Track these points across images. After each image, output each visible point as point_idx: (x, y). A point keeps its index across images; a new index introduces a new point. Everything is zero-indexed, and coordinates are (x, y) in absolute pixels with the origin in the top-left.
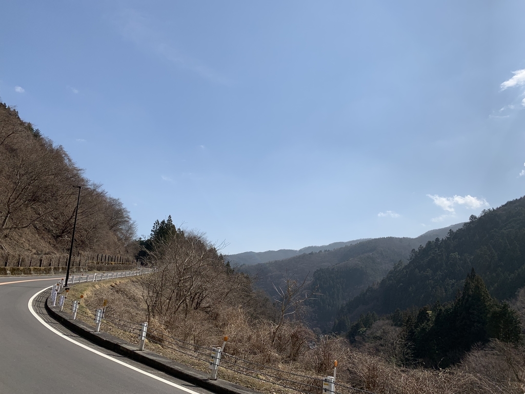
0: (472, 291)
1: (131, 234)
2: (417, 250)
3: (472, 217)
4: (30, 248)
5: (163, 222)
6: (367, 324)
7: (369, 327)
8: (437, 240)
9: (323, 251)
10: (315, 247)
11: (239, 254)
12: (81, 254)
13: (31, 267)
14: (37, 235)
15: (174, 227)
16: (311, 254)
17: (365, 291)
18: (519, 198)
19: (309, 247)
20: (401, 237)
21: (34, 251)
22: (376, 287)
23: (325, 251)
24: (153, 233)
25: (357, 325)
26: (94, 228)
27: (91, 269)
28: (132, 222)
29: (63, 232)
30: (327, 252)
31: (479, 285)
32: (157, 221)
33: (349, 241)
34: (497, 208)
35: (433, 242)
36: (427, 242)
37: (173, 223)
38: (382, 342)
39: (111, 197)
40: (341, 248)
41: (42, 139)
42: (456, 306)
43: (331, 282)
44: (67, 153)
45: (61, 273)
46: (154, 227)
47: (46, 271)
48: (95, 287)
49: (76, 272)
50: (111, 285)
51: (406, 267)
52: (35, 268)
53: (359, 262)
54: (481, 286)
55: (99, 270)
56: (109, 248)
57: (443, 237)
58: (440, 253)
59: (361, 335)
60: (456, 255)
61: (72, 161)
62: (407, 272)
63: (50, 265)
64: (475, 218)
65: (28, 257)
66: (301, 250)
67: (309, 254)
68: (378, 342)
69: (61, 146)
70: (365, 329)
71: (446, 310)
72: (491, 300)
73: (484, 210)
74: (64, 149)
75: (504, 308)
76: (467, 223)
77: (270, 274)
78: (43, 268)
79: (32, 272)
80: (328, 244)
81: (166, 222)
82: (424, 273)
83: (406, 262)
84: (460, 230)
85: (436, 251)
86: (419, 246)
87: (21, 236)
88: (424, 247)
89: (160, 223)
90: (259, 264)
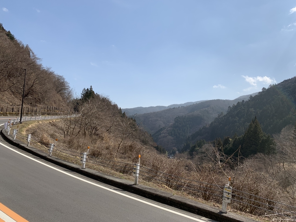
0: (253, 129)
1: (70, 96)
2: (231, 106)
3: (264, 89)
4: (9, 102)
5: (88, 89)
6: (200, 146)
7: (201, 147)
8: (243, 101)
9: (180, 107)
10: (177, 105)
11: (134, 108)
12: (37, 106)
13: (7, 112)
14: (13, 95)
15: (93, 92)
16: (174, 108)
17: (201, 129)
18: (291, 78)
19: (173, 105)
20: (224, 99)
21: (11, 104)
22: (208, 126)
23: (182, 107)
24: (82, 95)
25: (194, 146)
26: (45, 92)
27: (43, 114)
28: (70, 89)
29: (28, 94)
30: (182, 108)
31: (257, 125)
32: (85, 88)
33: (195, 101)
34: (278, 84)
35: (241, 102)
36: (237, 102)
37: (93, 90)
38: (205, 155)
39: (58, 75)
40: (190, 105)
41: (16, 40)
42: (244, 136)
43: (184, 124)
44: (31, 49)
45: (25, 115)
46: (83, 92)
47: (16, 114)
48: (39, 123)
49: (34, 115)
50: (50, 122)
51: (224, 116)
52: (10, 113)
53: (200, 113)
54: (258, 126)
55: (48, 115)
56: (55, 103)
57: (247, 99)
58: (244, 109)
59: (196, 151)
60: (252, 110)
61: (34, 54)
62: (225, 118)
63: (18, 111)
64: (265, 89)
65: (5, 106)
66: (168, 107)
67: (173, 108)
68: (203, 155)
69: (27, 45)
70: (198, 148)
71: (239, 139)
72: (262, 133)
73: (271, 85)
74: (29, 47)
75: (268, 137)
76: (260, 92)
77: (151, 119)
78: (15, 113)
79: (8, 115)
80: (184, 103)
81: (89, 90)
82: (234, 119)
83: (225, 113)
84: (256, 96)
85: (242, 107)
86: (233, 105)
87: (4, 96)
88: (236, 105)
89: (86, 90)
90: (145, 114)
